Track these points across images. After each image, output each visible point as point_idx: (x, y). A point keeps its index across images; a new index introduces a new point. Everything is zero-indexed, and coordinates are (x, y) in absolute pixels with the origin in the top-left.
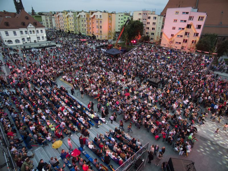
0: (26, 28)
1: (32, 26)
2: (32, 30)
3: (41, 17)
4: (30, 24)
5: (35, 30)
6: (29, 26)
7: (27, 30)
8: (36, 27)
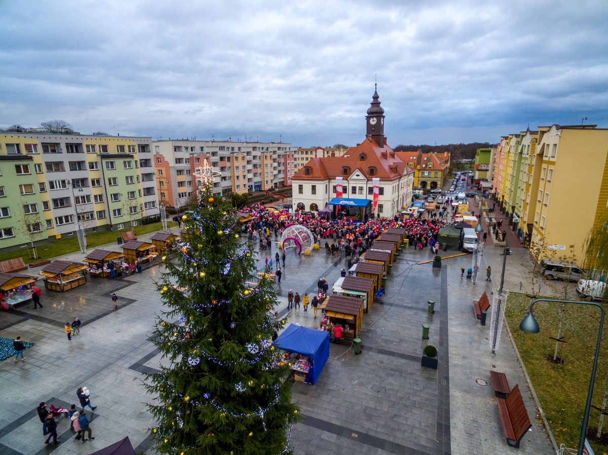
0: (347, 179)
1: (362, 177)
2: (357, 186)
3: (490, 151)
4: (357, 172)
5: (364, 186)
6: (354, 177)
7: (347, 185)
8: (368, 180)
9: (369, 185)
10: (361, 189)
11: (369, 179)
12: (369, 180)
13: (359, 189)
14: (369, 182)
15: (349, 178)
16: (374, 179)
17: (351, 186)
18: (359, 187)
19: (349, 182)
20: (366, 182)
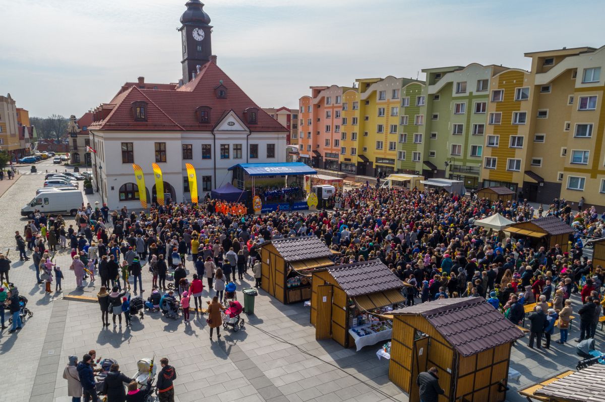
0: (212, 131)
1: (238, 126)
2: (232, 143)
4: (231, 118)
5: (244, 143)
6: (224, 126)
7: (211, 142)
8: (251, 132)
9: (251, 142)
10: (238, 148)
11: (252, 130)
13: (234, 149)
14: (252, 136)
15: (215, 129)
17: (218, 143)
18: (234, 145)
19: (215, 136)
20: (245, 136)
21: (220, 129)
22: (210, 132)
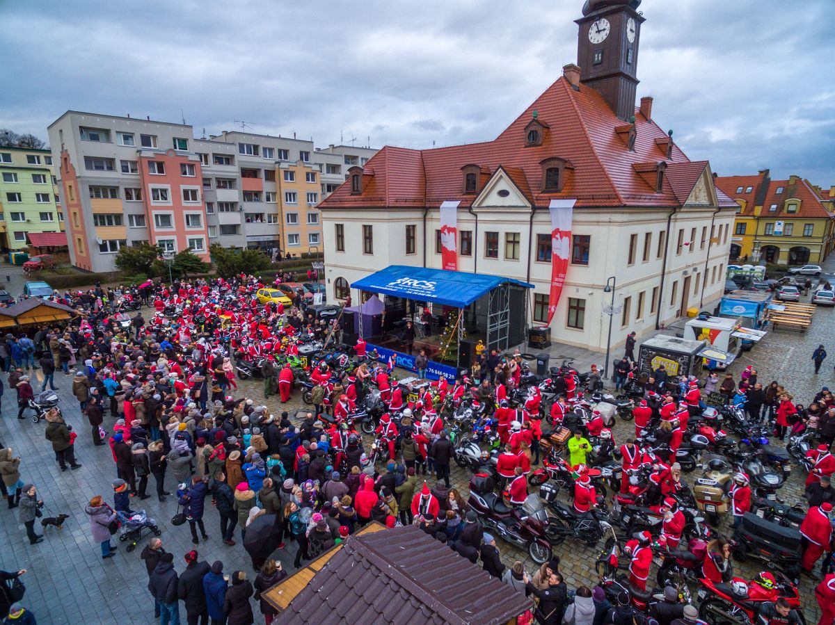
0: (470, 208)
1: (515, 198)
2: (502, 230)
4: (502, 182)
5: (523, 230)
7: (468, 227)
8: (535, 209)
9: (539, 229)
10: (513, 240)
11: (538, 204)
12: (538, 208)
13: (508, 242)
14: (540, 217)
15: (475, 204)
16: (554, 204)
17: (483, 228)
18: (507, 234)
19: (476, 216)
20: (528, 217)
21: (485, 204)
22: (468, 210)
